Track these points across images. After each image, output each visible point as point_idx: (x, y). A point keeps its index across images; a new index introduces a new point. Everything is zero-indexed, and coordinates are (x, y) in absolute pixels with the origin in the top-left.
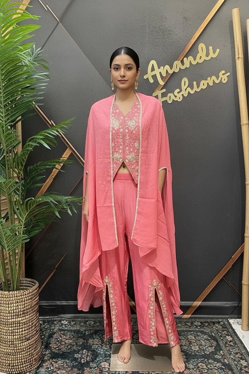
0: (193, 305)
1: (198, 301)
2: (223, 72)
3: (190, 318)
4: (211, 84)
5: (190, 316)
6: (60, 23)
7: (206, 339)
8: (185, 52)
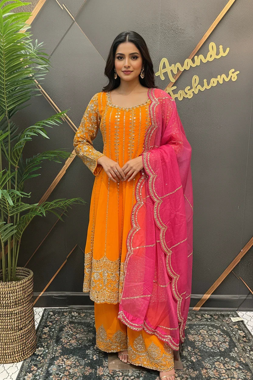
0: (203, 298)
1: (207, 294)
2: (233, 70)
3: (200, 310)
4: (221, 82)
5: (199, 308)
6: (75, 22)
7: (219, 334)
8: (196, 50)
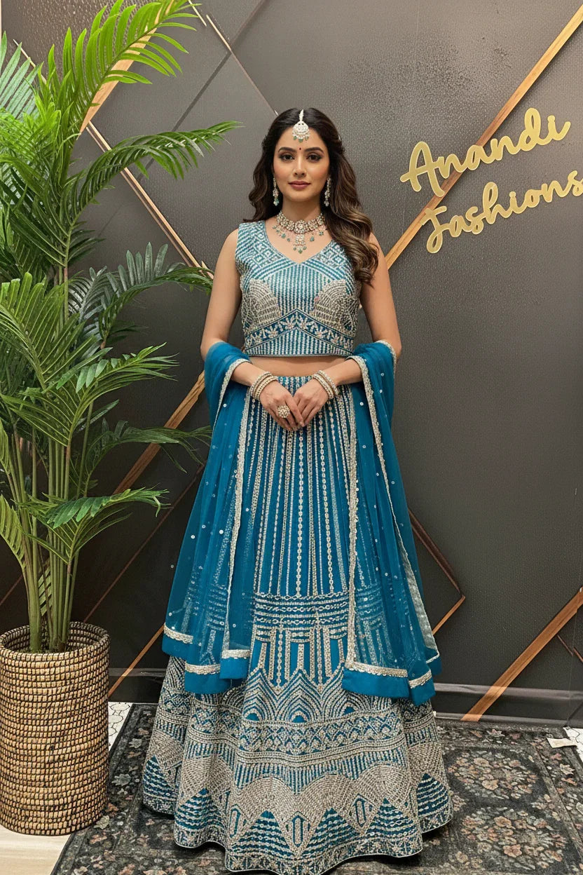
0: (488, 693)
1: (498, 685)
2: (576, 172)
3: (481, 720)
4: (549, 199)
5: (479, 716)
6: (233, 54)
7: (515, 768)
8: (494, 126)
